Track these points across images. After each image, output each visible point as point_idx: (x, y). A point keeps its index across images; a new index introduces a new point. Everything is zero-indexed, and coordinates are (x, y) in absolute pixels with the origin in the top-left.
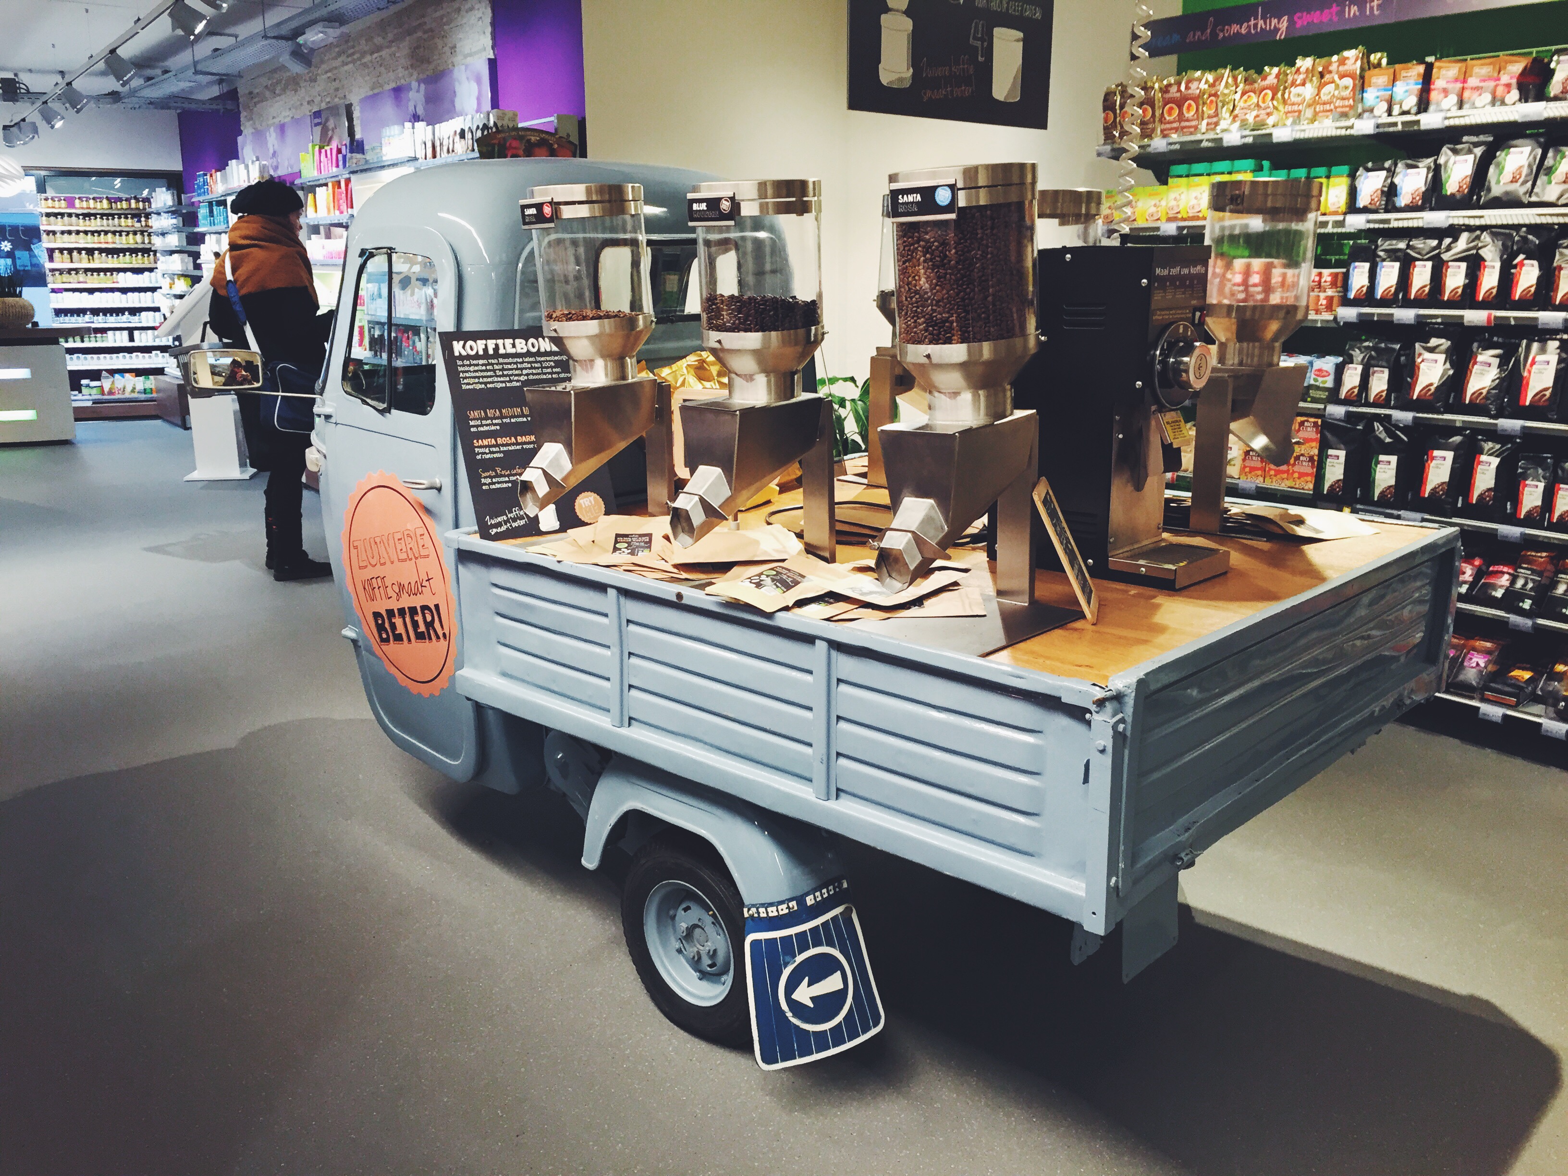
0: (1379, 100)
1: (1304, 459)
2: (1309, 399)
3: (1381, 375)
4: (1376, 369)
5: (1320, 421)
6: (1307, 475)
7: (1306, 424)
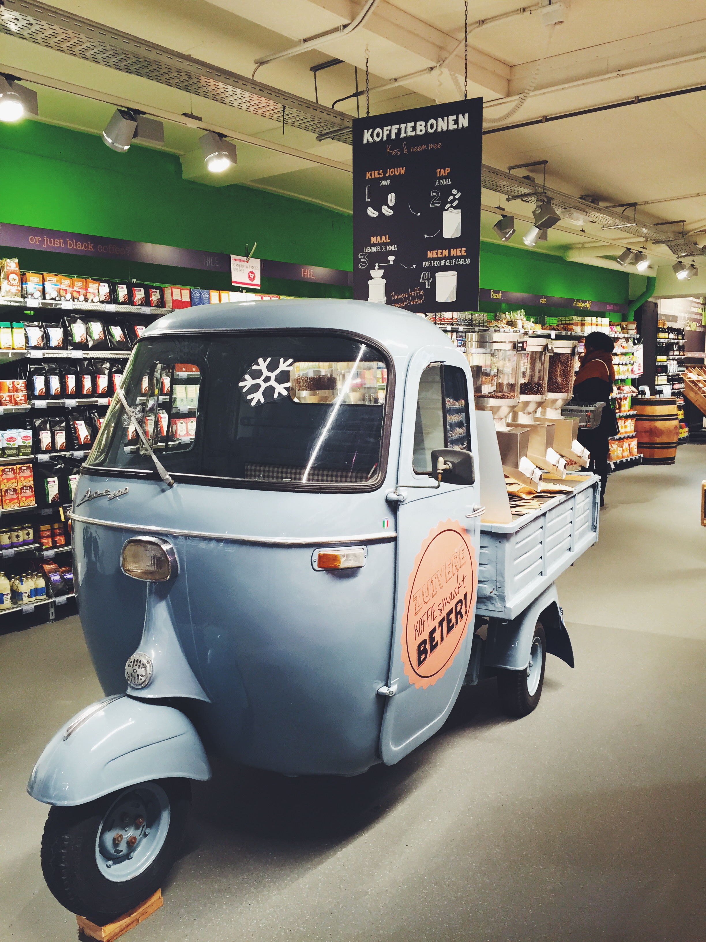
0: (36, 290)
1: (26, 488)
2: (21, 454)
3: (61, 434)
4: (58, 432)
5: (31, 465)
6: (30, 497)
7: (23, 468)
